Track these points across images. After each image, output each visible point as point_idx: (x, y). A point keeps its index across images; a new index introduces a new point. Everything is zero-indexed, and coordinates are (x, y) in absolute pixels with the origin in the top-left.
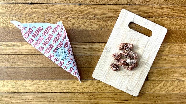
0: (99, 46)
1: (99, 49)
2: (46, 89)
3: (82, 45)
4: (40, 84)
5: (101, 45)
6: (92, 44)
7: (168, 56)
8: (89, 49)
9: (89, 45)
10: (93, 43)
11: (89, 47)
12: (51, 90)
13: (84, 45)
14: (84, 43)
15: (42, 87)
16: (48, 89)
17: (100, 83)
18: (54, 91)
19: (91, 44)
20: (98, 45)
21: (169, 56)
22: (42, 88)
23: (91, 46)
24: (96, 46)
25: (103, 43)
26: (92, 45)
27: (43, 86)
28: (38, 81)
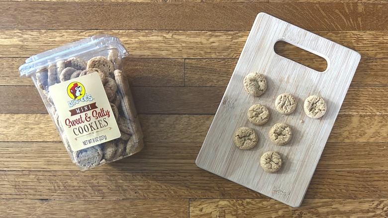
0: (160, 38)
1: (160, 45)
2: (40, 134)
3: (122, 35)
4: (28, 124)
5: (164, 35)
6: (144, 34)
7: (314, 61)
8: (138, 45)
9: (137, 37)
10: (147, 31)
11: (137, 40)
12: (51, 137)
13: (127, 35)
14: (127, 31)
15: (32, 129)
16: (46, 134)
17: (162, 122)
18: (59, 139)
19: (142, 34)
20: (158, 36)
21: (316, 61)
22: (33, 132)
23: (142, 38)
24: (155, 38)
25: (169, 32)
26: (143, 36)
27: (33, 127)
28: (24, 115)
